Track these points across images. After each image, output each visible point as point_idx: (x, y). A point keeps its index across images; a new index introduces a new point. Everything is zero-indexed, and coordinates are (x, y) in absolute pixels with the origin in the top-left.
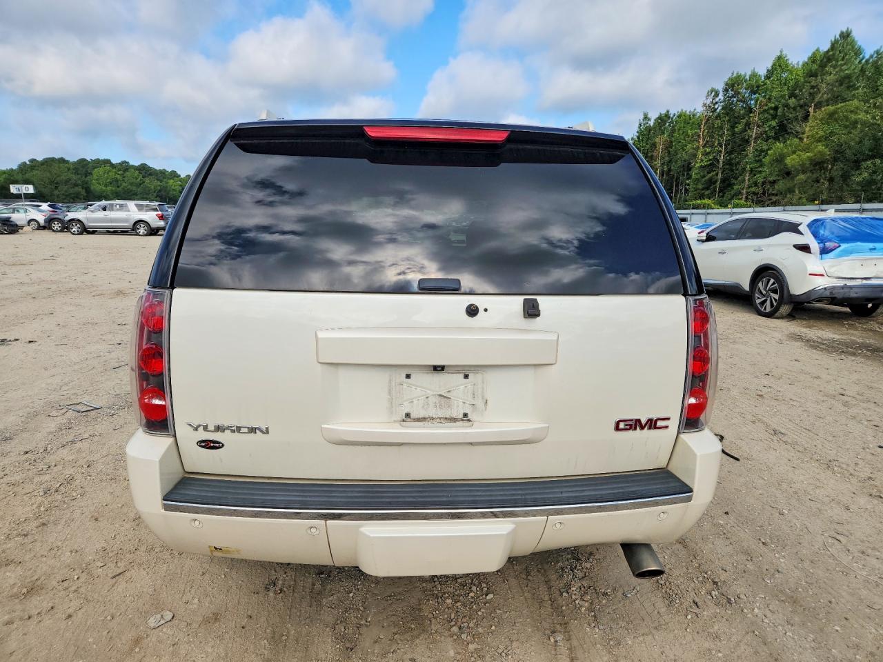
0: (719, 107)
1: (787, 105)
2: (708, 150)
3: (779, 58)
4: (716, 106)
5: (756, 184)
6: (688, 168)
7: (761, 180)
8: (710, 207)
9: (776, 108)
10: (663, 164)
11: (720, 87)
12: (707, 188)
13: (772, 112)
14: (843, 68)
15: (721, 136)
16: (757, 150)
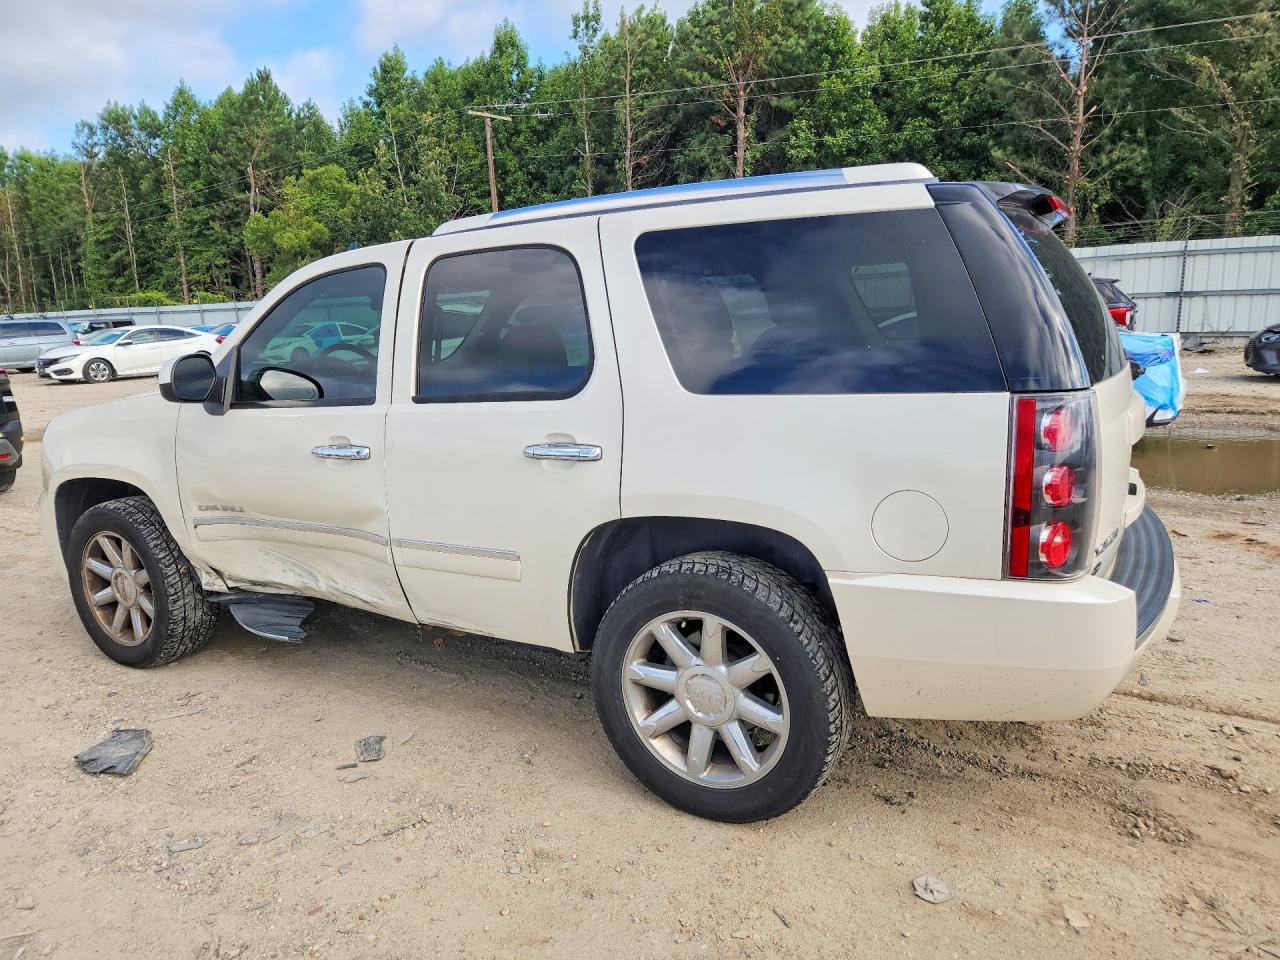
0: (101, 154)
1: (209, 162)
2: (102, 216)
3: (181, 92)
4: (96, 150)
5: (197, 269)
6: (72, 243)
7: (203, 264)
8: (160, 303)
9: (196, 163)
10: (22, 236)
11: (95, 121)
12: (118, 275)
13: (191, 168)
14: (276, 119)
15: (119, 195)
16: (185, 220)
